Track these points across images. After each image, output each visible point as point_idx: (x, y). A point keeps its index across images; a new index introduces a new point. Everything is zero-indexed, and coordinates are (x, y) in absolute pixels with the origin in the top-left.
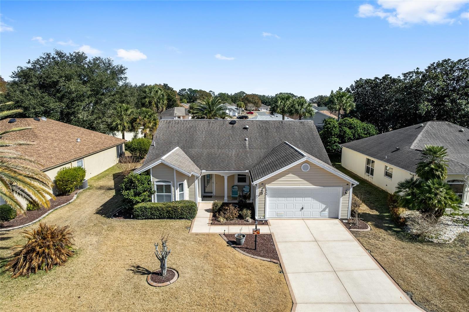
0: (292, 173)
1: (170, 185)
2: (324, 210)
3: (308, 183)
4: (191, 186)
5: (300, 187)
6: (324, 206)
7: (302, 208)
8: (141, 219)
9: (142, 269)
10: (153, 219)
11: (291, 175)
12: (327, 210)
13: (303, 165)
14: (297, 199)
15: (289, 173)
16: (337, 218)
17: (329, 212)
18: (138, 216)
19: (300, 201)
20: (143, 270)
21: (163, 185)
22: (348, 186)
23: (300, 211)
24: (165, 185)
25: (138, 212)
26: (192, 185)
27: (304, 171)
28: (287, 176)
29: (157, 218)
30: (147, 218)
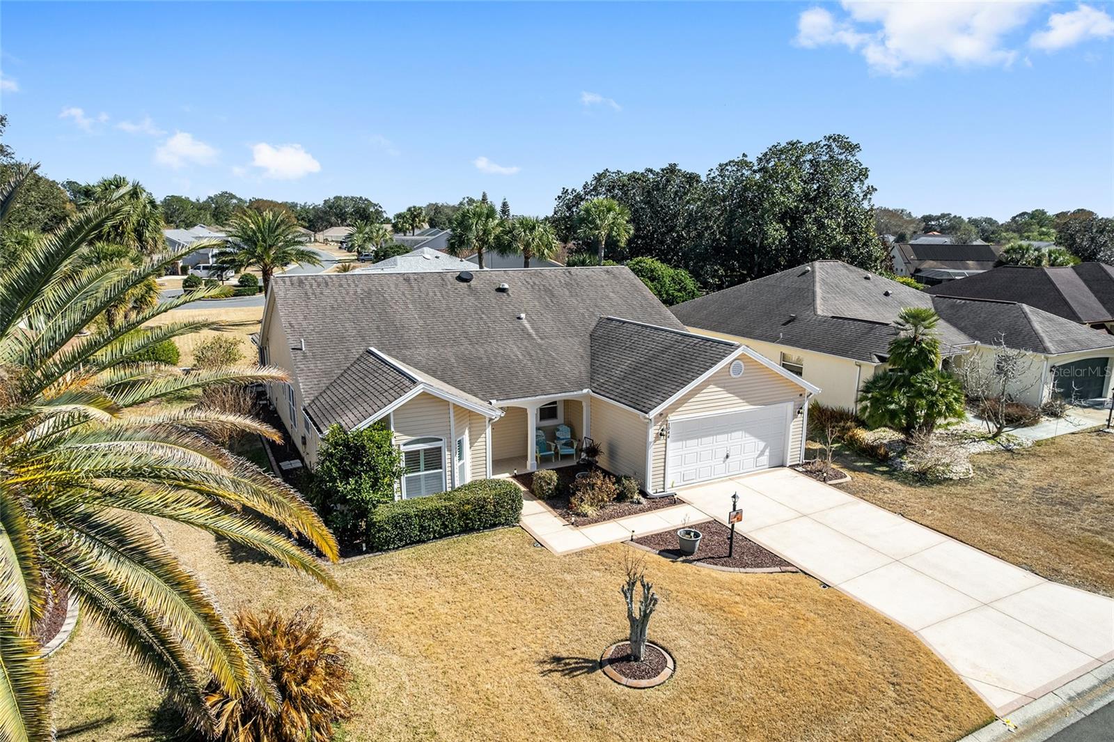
0: (714, 384)
1: (440, 448)
2: (762, 453)
3: (741, 401)
4: (476, 444)
5: (728, 410)
6: (762, 445)
7: (727, 457)
8: (394, 548)
9: (575, 660)
10: (424, 542)
11: (712, 388)
12: (767, 453)
13: (733, 365)
14: (720, 437)
15: (709, 385)
16: (783, 466)
17: (771, 457)
18: (387, 542)
19: (722, 442)
20: (576, 663)
21: (419, 451)
22: (801, 399)
23: (724, 462)
24: (425, 450)
25: (387, 531)
26: (480, 440)
27: (734, 376)
28: (704, 391)
29: (435, 538)
30: (411, 544)
